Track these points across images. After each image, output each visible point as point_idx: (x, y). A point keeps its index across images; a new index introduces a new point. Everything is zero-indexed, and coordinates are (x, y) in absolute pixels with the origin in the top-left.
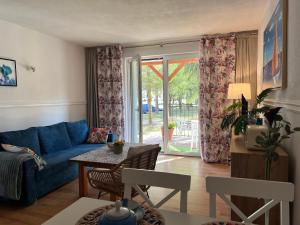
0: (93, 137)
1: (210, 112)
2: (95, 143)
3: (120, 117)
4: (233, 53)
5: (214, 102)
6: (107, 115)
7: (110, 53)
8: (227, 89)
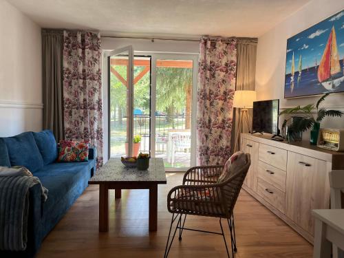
0: (68, 153)
1: (210, 121)
2: (72, 161)
3: (96, 127)
4: (234, 59)
5: (213, 110)
6: (77, 123)
7: (83, 41)
8: (227, 96)
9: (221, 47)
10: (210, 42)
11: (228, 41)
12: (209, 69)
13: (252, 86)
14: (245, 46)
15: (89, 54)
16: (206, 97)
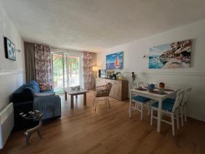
5: (87, 71)
7: (43, 48)
8: (90, 68)
9: (88, 55)
10: (85, 53)
11: (90, 53)
12: (85, 60)
13: (96, 65)
14: (94, 54)
15: (46, 53)
16: (85, 68)
